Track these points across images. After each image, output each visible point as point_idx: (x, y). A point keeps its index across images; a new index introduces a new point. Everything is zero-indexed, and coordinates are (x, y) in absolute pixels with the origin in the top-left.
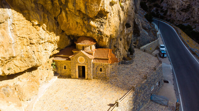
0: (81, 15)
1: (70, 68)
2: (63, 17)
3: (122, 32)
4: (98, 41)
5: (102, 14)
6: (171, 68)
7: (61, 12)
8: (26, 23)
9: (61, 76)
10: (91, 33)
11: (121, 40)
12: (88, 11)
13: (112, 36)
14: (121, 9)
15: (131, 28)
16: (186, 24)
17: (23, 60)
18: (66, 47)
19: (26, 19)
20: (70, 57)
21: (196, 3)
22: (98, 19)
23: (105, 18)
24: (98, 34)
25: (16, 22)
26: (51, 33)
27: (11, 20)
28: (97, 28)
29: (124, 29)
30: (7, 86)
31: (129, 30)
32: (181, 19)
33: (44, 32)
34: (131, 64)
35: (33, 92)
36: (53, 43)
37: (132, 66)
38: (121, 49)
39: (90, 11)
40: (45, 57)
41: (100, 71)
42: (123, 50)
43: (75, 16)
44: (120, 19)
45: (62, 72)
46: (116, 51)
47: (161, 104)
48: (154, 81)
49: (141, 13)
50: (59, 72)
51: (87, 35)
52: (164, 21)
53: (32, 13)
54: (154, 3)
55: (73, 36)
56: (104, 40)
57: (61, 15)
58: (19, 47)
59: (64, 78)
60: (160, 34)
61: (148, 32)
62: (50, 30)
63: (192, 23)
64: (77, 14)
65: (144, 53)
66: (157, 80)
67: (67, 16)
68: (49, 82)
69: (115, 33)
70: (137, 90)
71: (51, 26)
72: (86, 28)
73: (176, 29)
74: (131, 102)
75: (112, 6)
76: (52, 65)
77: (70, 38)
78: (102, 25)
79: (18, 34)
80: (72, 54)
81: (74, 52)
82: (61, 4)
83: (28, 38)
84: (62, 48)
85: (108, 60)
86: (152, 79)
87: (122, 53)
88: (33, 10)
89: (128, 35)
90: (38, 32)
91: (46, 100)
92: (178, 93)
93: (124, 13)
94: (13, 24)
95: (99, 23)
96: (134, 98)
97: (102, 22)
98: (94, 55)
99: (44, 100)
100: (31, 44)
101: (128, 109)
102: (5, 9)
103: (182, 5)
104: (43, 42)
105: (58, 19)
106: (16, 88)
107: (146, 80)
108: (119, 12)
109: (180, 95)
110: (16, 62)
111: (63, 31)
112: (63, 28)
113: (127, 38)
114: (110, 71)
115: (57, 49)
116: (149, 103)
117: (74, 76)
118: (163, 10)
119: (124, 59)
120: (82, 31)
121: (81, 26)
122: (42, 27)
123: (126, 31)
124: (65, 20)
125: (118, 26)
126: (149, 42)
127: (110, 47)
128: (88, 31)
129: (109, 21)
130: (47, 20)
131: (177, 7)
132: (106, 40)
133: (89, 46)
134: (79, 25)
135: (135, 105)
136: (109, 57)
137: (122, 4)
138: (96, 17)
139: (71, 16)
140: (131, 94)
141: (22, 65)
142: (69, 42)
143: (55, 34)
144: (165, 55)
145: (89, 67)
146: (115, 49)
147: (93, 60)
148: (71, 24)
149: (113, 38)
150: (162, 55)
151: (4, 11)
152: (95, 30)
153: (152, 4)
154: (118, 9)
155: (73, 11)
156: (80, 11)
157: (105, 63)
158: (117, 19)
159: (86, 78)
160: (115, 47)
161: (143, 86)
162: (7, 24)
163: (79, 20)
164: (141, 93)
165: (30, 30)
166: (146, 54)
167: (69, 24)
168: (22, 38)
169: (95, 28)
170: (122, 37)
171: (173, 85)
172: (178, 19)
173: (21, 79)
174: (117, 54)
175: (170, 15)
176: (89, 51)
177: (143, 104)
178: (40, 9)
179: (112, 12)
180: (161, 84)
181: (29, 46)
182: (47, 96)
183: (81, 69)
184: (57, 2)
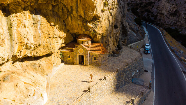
0: (82, 19)
1: (73, 57)
2: (69, 20)
3: (111, 32)
4: (93, 38)
5: (96, 18)
6: (152, 62)
7: (68, 16)
8: (47, 24)
10: (88, 32)
11: (110, 38)
12: (86, 16)
13: (103, 34)
14: (110, 14)
15: (118, 29)
16: (173, 28)
17: (44, 48)
18: (70, 42)
19: (48, 22)
20: (73, 49)
21: (182, 9)
22: (93, 22)
23: (98, 21)
24: (93, 32)
25: (42, 23)
26: (61, 31)
27: (40, 22)
28: (93, 28)
29: (112, 30)
30: (35, 64)
31: (117, 30)
32: (170, 23)
33: (57, 30)
34: (118, 56)
35: (49, 70)
36: (62, 39)
37: (119, 58)
38: (111, 44)
39: (88, 16)
40: (57, 47)
41: (94, 59)
42: (112, 46)
43: (77, 20)
44: (109, 22)
45: (67, 60)
46: (107, 46)
47: (139, 85)
48: (135, 68)
49: (132, 17)
50: (65, 60)
51: (85, 33)
52: (152, 25)
53: (51, 17)
54: (145, 9)
55: (75, 34)
56: (97, 37)
57: (67, 19)
58: (43, 39)
59: (68, 64)
60: (148, 36)
61: (136, 33)
62: (60, 29)
63: (179, 26)
64: (79, 18)
65: (130, 49)
66: (137, 68)
67: (71, 20)
68: (58, 66)
69: (105, 32)
70: (121, 72)
71: (61, 26)
72: (85, 28)
73: (161, 31)
74: (115, 80)
75: (103, 13)
76: (60, 55)
77: (73, 36)
78: (96, 26)
79: (43, 30)
81: (76, 45)
82: (68, 11)
83: (48, 34)
84: (67, 42)
85: (100, 51)
86: (133, 66)
87: (111, 48)
88: (51, 16)
89: (116, 34)
90: (53, 30)
91: (58, 76)
92: (154, 78)
93: (113, 18)
94: (41, 24)
95: (94, 24)
96: (118, 77)
97: (96, 24)
98: (90, 47)
99: (56, 76)
100: (49, 37)
101: (113, 83)
102: (37, 16)
103: (170, 10)
104: (56, 37)
105: (66, 22)
106: (40, 66)
107: (127, 66)
108: (108, 17)
109: (155, 80)
110: (41, 49)
111: (68, 30)
112: (68, 28)
113: (116, 36)
114: (102, 59)
115: (64, 43)
116: (130, 84)
117: (76, 63)
118: (153, 14)
119: (113, 52)
120: (82, 30)
121: (81, 26)
122: (56, 27)
123: (114, 31)
124: (70, 23)
125: (108, 27)
126: (136, 42)
127: (102, 42)
128: (86, 30)
129: (101, 23)
130: (59, 22)
131: (166, 12)
132: (99, 37)
133: (86, 41)
134: (80, 26)
135: (118, 83)
136: (101, 49)
137: (111, 11)
138: (92, 20)
139: (74, 20)
140: (115, 74)
141: (43, 51)
142: (72, 39)
143: (63, 32)
144: (149, 52)
145: (87, 56)
146: (106, 44)
147: (89, 51)
148: (74, 26)
149: (104, 36)
150: (146, 52)
151: (37, 17)
152: (91, 29)
153: (144, 9)
154: (108, 14)
155: (76, 16)
156: (80, 16)
157: (98, 53)
158: (107, 22)
159: (84, 64)
160: (106, 43)
161: (125, 70)
162: (38, 24)
163: (80, 23)
164: (124, 75)
165: (49, 29)
166: (132, 50)
167: (73, 25)
168: (44, 33)
169: (91, 28)
170: (111, 36)
171: (151, 73)
172: (167, 22)
173: (42, 61)
174: (107, 48)
175: (160, 20)
176: (87, 45)
177: (125, 84)
178: (55, 15)
179: (103, 17)
180: (141, 72)
181: (48, 39)
182: (58, 74)
183: (81, 58)
184: (65, 10)
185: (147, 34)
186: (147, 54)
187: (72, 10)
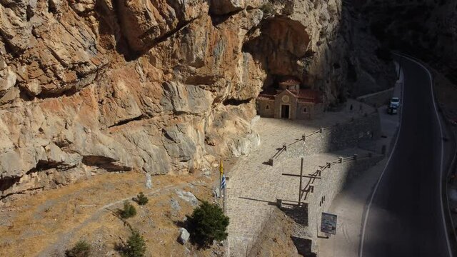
0: (290, 55)
1: (273, 107)
2: (273, 57)
3: (329, 73)
4: (302, 81)
5: (309, 54)
6: (398, 126)
7: (273, 52)
8: (252, 62)
9: (262, 116)
10: (297, 72)
11: (328, 82)
12: (297, 51)
13: (318, 77)
14: (328, 47)
15: (340, 68)
20: (274, 96)
22: (305, 59)
23: (312, 57)
24: (303, 73)
25: (249, 62)
28: (303, 67)
29: (331, 70)
31: (338, 71)
33: (260, 69)
36: (262, 81)
38: (328, 92)
41: (304, 111)
43: (284, 56)
44: (327, 59)
45: (265, 112)
50: (262, 111)
51: (292, 74)
56: (309, 80)
57: (271, 55)
58: (248, 80)
59: (266, 118)
60: (401, 83)
61: (377, 78)
62: (263, 68)
64: (286, 54)
66: (368, 128)
67: (276, 56)
68: (254, 119)
69: (321, 73)
71: (264, 64)
72: (292, 67)
73: (433, 74)
75: (319, 46)
78: (308, 65)
79: (249, 70)
80: (276, 93)
81: (278, 91)
82: (274, 46)
83: (252, 74)
85: (313, 99)
87: (328, 98)
89: (337, 78)
90: (257, 70)
93: (332, 52)
95: (305, 62)
97: (308, 62)
98: (298, 94)
100: (253, 78)
104: (258, 78)
105: (269, 59)
107: (352, 123)
108: (326, 51)
111: (270, 70)
112: (270, 66)
113: (336, 81)
117: (277, 116)
119: (331, 105)
120: (288, 70)
121: (288, 65)
122: (259, 66)
123: (334, 72)
124: (274, 59)
126: (373, 92)
128: (294, 71)
129: (315, 60)
130: (263, 59)
133: (293, 85)
134: (286, 64)
136: (314, 97)
137: (330, 43)
138: (303, 57)
139: (280, 56)
141: (246, 94)
143: (265, 72)
144: (395, 111)
145: (293, 106)
147: (297, 99)
148: (278, 63)
149: (319, 79)
150: (390, 111)
152: (301, 69)
154: (325, 48)
155: (283, 51)
156: (288, 52)
157: (310, 103)
159: (289, 118)
161: (348, 127)
162: (246, 63)
163: (287, 60)
165: (254, 68)
169: (301, 67)
170: (329, 79)
171: (392, 139)
173: (242, 107)
174: (322, 97)
176: (294, 90)
177: (348, 146)
178: (260, 51)
179: (318, 52)
180: (374, 136)
181: (251, 80)
183: (285, 109)
184: (271, 45)
185: (401, 81)
186: (392, 114)
187: (279, 43)
